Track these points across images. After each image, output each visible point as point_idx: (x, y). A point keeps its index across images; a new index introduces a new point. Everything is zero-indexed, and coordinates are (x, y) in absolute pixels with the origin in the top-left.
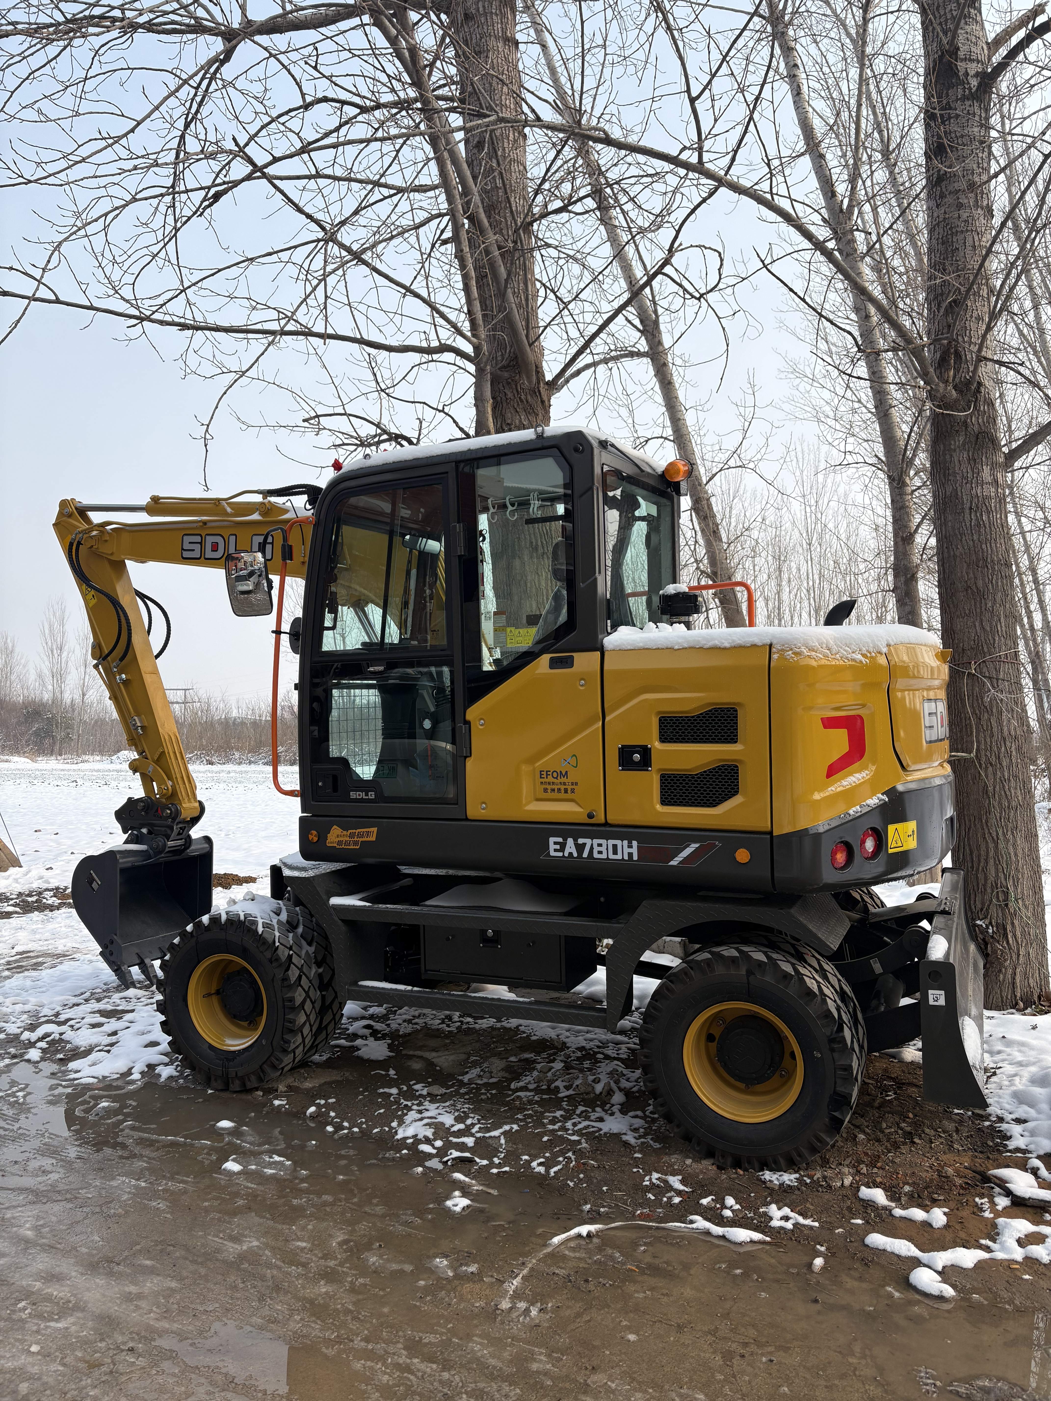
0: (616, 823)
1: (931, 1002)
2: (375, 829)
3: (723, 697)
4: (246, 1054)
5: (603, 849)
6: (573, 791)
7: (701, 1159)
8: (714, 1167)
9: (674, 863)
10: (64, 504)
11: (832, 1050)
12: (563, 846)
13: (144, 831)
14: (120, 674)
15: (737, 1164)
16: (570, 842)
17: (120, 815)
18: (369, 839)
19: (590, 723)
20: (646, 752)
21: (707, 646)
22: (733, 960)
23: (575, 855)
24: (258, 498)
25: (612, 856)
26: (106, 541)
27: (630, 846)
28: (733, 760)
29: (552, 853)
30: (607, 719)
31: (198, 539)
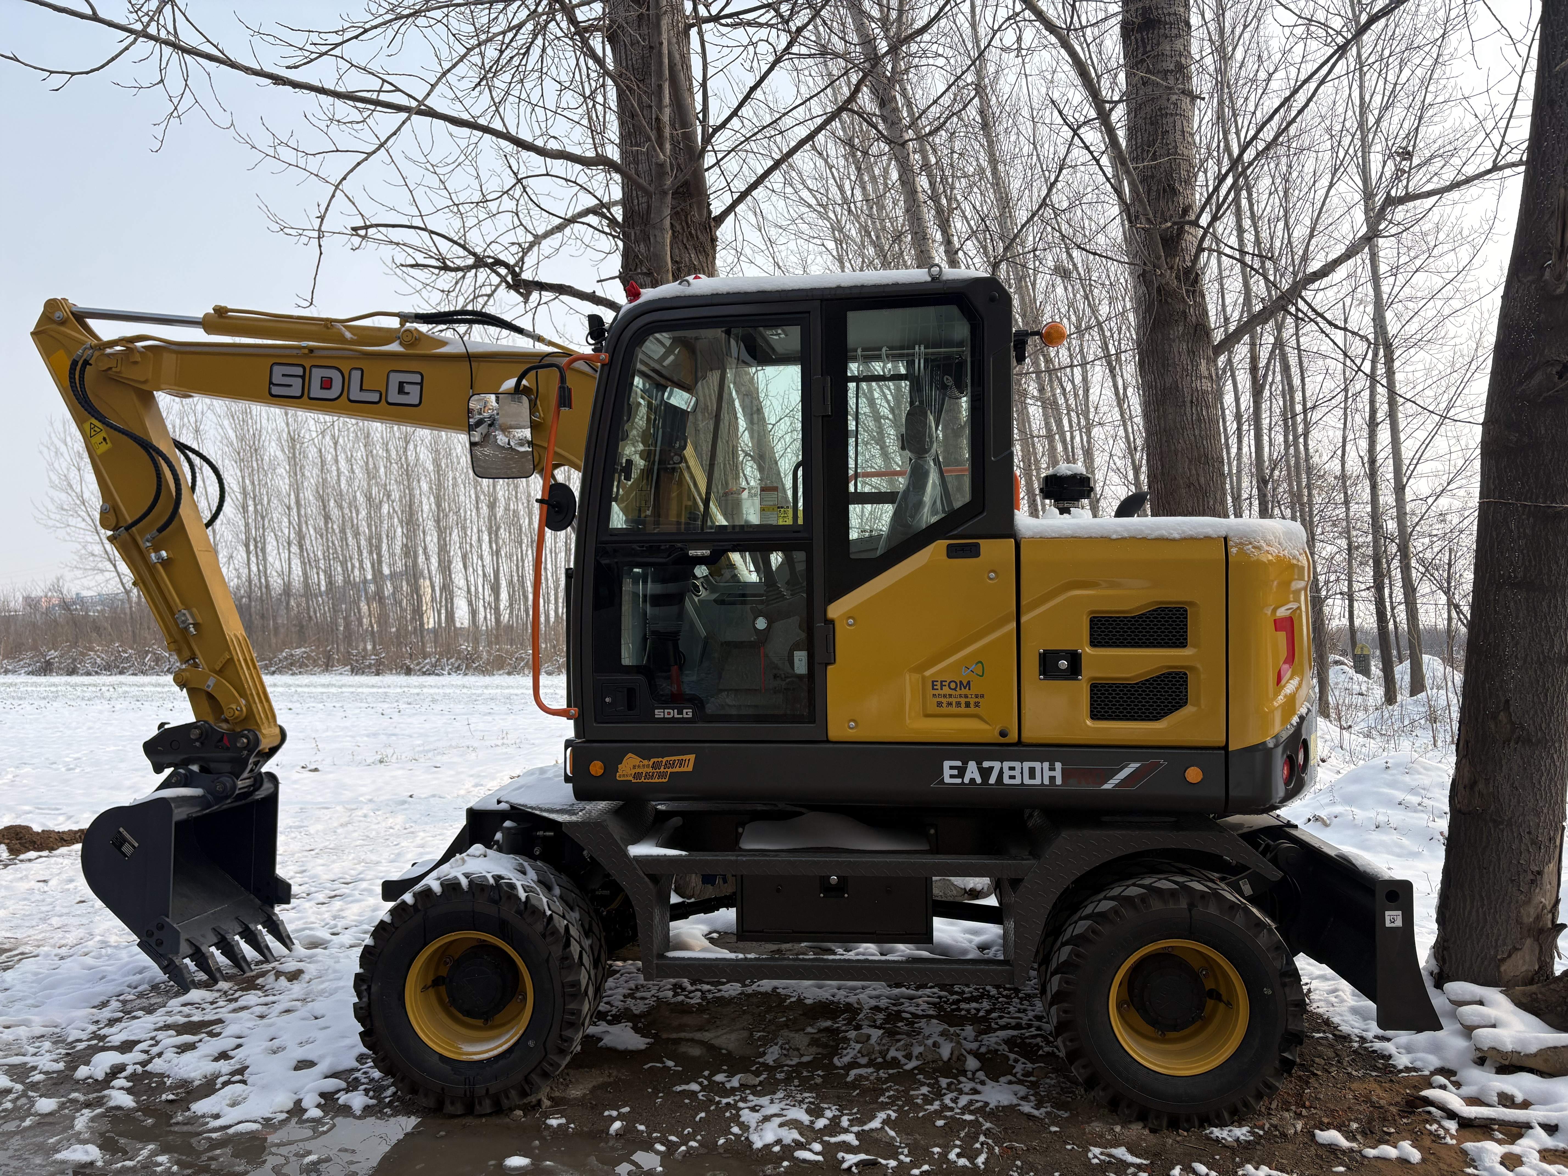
0: (1035, 741)
1: (1388, 924)
2: (692, 757)
3: (1171, 595)
4: (501, 1063)
5: (1017, 773)
6: (977, 705)
7: (1130, 1122)
8: (1146, 1132)
9: (1108, 786)
10: (52, 305)
11: (1284, 985)
12: (962, 772)
13: (195, 768)
14: (157, 550)
15: (1174, 1124)
16: (972, 766)
17: (150, 748)
18: (682, 769)
19: (1002, 622)
20: (1075, 659)
21: (1153, 536)
22: (1172, 893)
23: (979, 780)
24: (394, 323)
25: (1027, 781)
26: (136, 363)
27: (1052, 769)
28: (1182, 667)
29: (948, 780)
30: (1024, 619)
31: (300, 371)
